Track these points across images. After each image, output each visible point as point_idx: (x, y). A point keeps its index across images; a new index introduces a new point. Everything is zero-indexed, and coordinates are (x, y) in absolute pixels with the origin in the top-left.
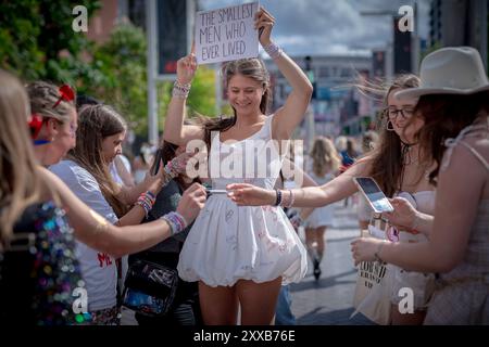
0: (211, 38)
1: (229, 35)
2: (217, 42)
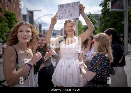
0: (63, 12)
1: (69, 11)
2: (65, 13)
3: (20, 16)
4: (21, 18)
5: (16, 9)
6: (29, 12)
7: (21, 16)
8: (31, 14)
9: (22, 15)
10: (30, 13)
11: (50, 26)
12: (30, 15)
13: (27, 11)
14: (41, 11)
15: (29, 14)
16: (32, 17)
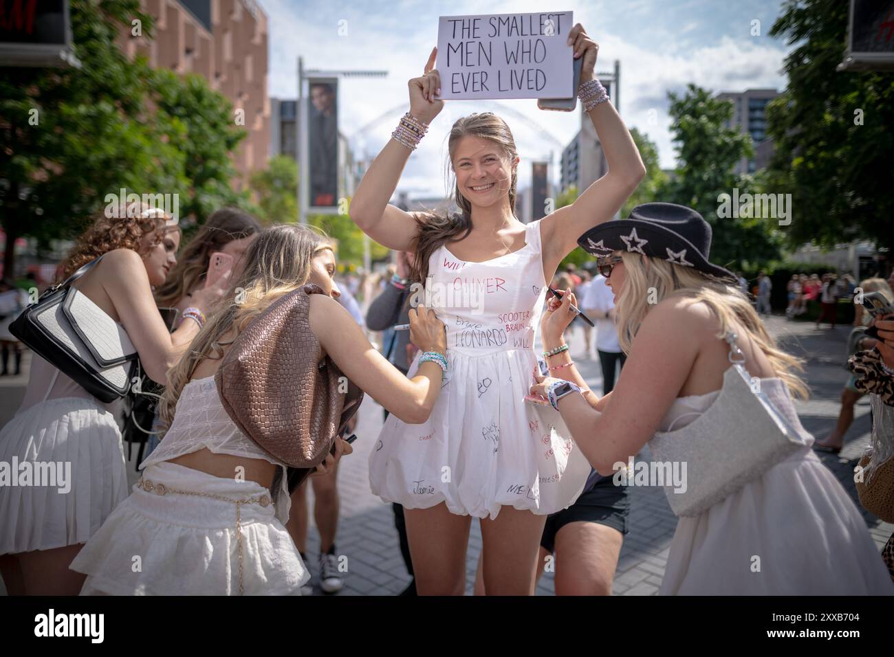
0: (472, 59)
1: (511, 58)
2: (485, 67)
3: (260, 110)
4: (265, 120)
5: (238, 66)
6: (314, 84)
7: (267, 110)
8: (324, 98)
9: (274, 100)
10: (316, 92)
11: (403, 123)
12: (316, 102)
13: (301, 73)
14: (384, 74)
15: (311, 98)
16: (327, 114)
